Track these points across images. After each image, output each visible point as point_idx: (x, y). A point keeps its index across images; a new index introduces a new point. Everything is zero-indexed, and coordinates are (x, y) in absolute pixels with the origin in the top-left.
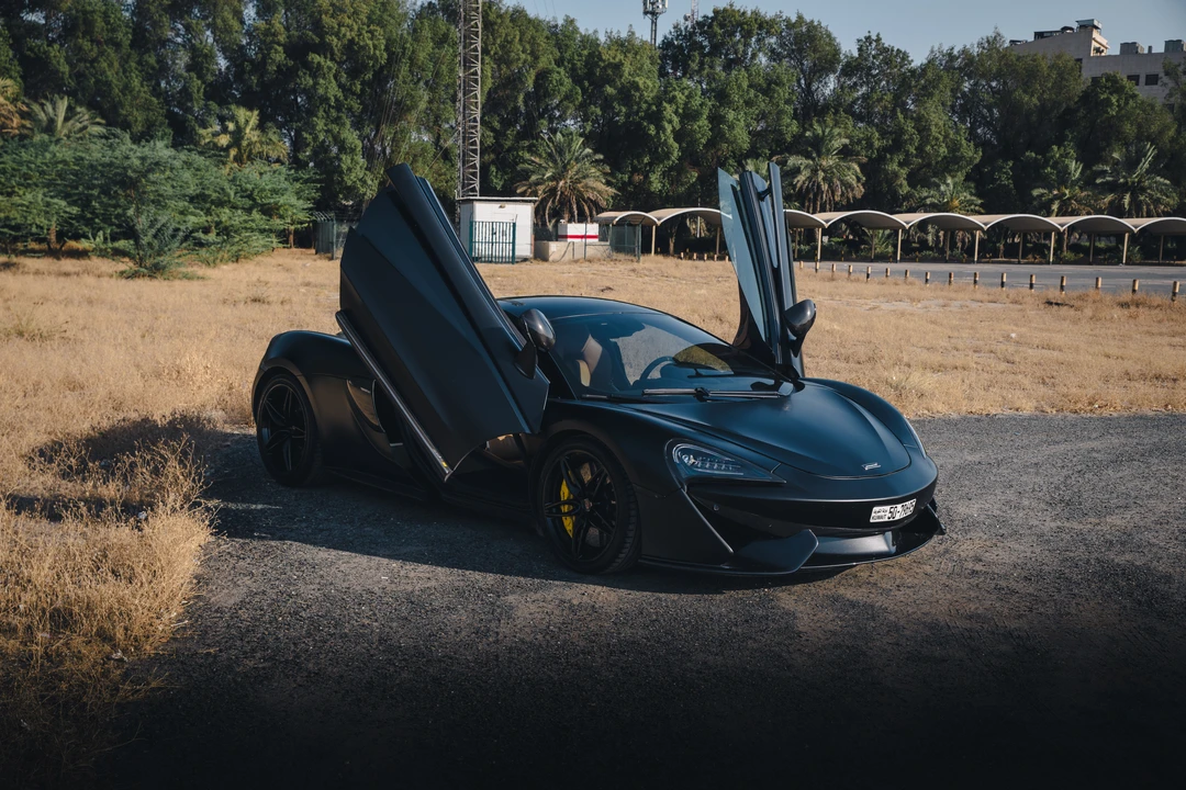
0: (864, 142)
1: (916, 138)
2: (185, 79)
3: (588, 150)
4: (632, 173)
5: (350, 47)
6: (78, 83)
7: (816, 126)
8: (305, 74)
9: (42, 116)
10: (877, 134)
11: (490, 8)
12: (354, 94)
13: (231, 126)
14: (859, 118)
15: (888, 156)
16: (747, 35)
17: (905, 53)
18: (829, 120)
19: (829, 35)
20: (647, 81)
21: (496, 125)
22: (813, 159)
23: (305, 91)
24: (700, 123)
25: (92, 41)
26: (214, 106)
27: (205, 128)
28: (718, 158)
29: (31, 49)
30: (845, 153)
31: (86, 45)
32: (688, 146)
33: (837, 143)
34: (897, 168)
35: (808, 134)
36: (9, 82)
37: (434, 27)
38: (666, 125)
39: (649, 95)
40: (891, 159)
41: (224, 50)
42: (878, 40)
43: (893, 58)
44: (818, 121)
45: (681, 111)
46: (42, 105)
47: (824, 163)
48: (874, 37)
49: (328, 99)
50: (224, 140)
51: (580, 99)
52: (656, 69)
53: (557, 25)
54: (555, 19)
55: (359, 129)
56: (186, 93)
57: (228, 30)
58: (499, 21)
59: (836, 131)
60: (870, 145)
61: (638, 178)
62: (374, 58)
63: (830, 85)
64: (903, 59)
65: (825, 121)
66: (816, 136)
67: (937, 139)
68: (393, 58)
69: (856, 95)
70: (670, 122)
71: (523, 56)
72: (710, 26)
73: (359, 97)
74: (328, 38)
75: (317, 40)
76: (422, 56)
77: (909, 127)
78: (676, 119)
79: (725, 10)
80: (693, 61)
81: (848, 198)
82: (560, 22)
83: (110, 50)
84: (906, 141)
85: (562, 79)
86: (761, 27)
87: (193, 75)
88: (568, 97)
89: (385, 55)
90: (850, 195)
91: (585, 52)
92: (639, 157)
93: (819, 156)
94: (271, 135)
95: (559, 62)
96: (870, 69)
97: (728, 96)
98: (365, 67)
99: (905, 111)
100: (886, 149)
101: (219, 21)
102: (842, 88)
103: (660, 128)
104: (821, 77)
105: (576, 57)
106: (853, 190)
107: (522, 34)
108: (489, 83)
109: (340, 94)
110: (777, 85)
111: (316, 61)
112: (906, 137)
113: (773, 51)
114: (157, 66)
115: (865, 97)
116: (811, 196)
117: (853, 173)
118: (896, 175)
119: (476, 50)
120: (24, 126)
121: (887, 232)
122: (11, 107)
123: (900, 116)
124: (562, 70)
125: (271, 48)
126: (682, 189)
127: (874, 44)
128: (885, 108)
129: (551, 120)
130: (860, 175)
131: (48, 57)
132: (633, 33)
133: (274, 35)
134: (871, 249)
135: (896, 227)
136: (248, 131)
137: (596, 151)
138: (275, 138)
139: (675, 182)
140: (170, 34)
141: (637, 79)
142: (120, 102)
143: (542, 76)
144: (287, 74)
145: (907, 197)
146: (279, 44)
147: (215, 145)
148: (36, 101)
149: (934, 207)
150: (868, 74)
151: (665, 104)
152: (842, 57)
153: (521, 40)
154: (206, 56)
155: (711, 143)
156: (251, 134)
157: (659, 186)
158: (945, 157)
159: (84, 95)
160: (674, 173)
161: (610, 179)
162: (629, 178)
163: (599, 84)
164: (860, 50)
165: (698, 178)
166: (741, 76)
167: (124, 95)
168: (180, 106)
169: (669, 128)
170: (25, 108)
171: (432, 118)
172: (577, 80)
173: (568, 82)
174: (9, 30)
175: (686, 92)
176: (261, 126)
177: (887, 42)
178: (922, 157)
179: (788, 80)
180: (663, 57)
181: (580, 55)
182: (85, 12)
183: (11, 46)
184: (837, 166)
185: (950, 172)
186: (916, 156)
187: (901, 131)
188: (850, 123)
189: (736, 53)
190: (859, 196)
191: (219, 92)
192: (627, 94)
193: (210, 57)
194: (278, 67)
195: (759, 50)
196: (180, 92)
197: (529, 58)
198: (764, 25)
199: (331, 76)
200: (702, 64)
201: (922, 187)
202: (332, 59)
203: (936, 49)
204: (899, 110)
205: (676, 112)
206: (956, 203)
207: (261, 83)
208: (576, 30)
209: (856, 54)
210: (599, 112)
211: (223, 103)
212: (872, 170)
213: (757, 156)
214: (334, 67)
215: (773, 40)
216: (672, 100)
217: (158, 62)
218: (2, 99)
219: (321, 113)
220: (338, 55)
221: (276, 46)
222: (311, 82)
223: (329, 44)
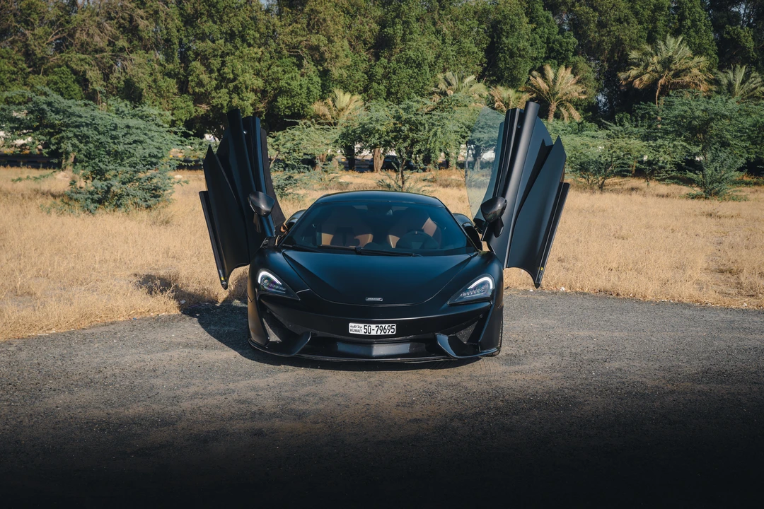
9: (725, 81)
29: (728, 33)
46: (727, 73)
122: (704, 78)
131: (739, 37)
170: (713, 76)
174: (714, 20)
218: (695, 71)
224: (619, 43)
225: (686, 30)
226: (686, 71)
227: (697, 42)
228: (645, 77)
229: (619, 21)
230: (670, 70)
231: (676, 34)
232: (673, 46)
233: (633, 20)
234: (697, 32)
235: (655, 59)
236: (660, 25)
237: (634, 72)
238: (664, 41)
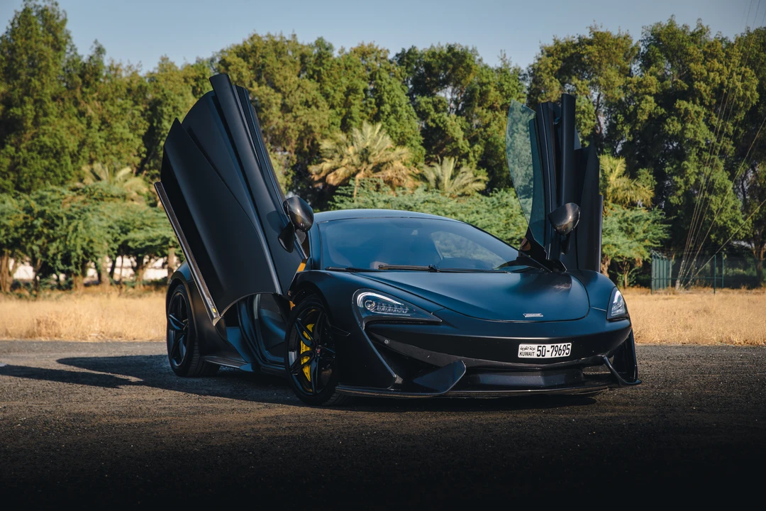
5: (719, 92)
8: (673, 120)
9: (431, 177)
23: (674, 137)
29: (433, 121)
36: (408, 149)
46: (433, 168)
49: (698, 143)
55: (730, 170)
62: (745, 99)
73: (732, 138)
74: (697, 84)
75: (686, 86)
83: (502, 115)
89: (757, 95)
94: (637, 181)
98: (736, 108)
109: (711, 137)
111: (683, 107)
122: (408, 172)
125: (643, 99)
131: (445, 126)
133: (646, 86)
136: (613, 178)
144: (656, 122)
146: (650, 94)
156: (617, 181)
170: (419, 171)
176: (628, 173)
194: (650, 115)
199: (701, 119)
202: (702, 104)
214: (703, 111)
218: (398, 164)
219: (693, 157)
220: (707, 100)
221: (648, 97)
222: (680, 127)
223: (698, 91)
224: (308, 129)
225: (385, 117)
226: (388, 164)
227: (399, 131)
228: (341, 172)
229: (307, 104)
230: (369, 163)
231: (375, 119)
232: (370, 135)
233: (322, 102)
234: (398, 119)
235: (351, 150)
236: (355, 110)
237: (327, 165)
238: (361, 129)
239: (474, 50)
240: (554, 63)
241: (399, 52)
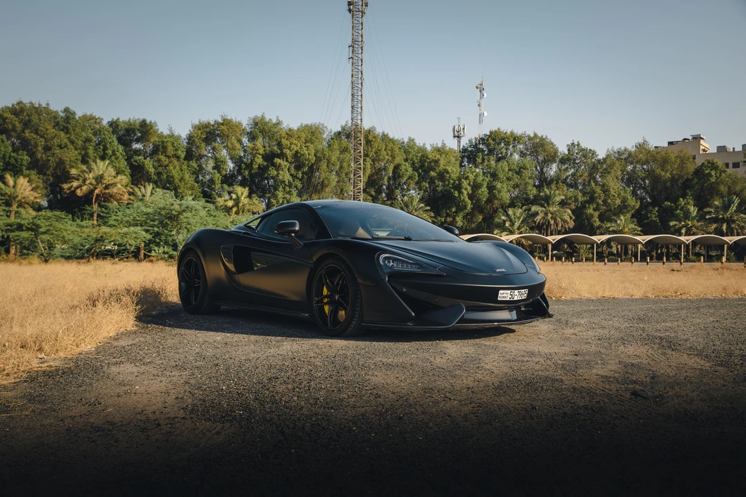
0: (573, 198)
1: (603, 196)
2: (212, 174)
3: (422, 205)
4: (446, 217)
5: (296, 155)
6: (158, 178)
7: (546, 190)
8: (273, 169)
9: (139, 194)
10: (581, 195)
11: (369, 133)
12: (298, 178)
13: (234, 196)
14: (570, 186)
15: (587, 205)
16: (507, 144)
17: (594, 151)
18: (553, 186)
19: (552, 144)
20: (454, 169)
21: (373, 193)
22: (545, 207)
23: (273, 178)
24: (482, 190)
25: (166, 156)
26: (225, 186)
27: (221, 197)
28: (493, 209)
29: (136, 161)
30: (563, 204)
31: (162, 158)
32: (476, 202)
33: (558, 199)
34: (592, 212)
35: (541, 194)
36: (123, 177)
37: (340, 145)
38: (464, 191)
39: (455, 176)
40: (589, 207)
41: (231, 159)
42: (578, 145)
43: (587, 154)
44: (547, 188)
45: (472, 184)
46: (140, 188)
47: (551, 209)
48: (576, 143)
49: (285, 181)
50: (230, 203)
51: (417, 179)
52: (458, 163)
53: (404, 143)
54: (403, 139)
55: (301, 197)
56: (212, 181)
57: (234, 149)
58: (374, 140)
59: (557, 192)
60: (576, 200)
61: (449, 219)
62: (308, 160)
63: (553, 170)
64: (593, 154)
65: (551, 188)
66: (546, 195)
67: (614, 196)
68: (318, 160)
69: (568, 174)
70: (466, 189)
71: (387, 157)
72: (488, 140)
73: (301, 180)
74: (285, 151)
75: (279, 152)
76: (334, 159)
77: (598, 190)
78: (469, 188)
79: (496, 132)
80: (479, 158)
81: (565, 228)
82: (406, 140)
83: (174, 160)
84: (596, 197)
85: (407, 169)
86: (514, 140)
87: (216, 171)
88: (410, 178)
89: (314, 158)
90: (567, 226)
91: (420, 155)
92: (450, 208)
93: (548, 205)
94: (254, 201)
95: (406, 160)
96: (575, 160)
97: (497, 175)
98: (304, 165)
99: (596, 183)
100: (586, 202)
101: (229, 144)
102: (560, 170)
103: (460, 192)
104: (548, 165)
105: (415, 158)
106: (568, 224)
107: (386, 146)
108: (369, 172)
109: (291, 179)
110: (524, 169)
111: (278, 162)
112: (596, 195)
113: (521, 152)
114: (198, 169)
115: (573, 175)
116: (545, 227)
117: (567, 214)
118: (592, 216)
119: (360, 152)
120: (130, 199)
121: (589, 246)
122: (125, 190)
123: (593, 184)
124: (407, 164)
125: (255, 156)
126: (473, 225)
127: (576, 147)
128: (584, 180)
129: (403, 189)
130: (572, 216)
131: (144, 165)
132: (445, 144)
133: (257, 150)
134: (579, 256)
135: (592, 243)
136: (242, 198)
137: (426, 205)
138: (256, 202)
139: (470, 221)
140: (205, 153)
141: (447, 168)
142: (179, 186)
143: (397, 168)
144: (263, 169)
145: (599, 227)
147: (226, 206)
148: (137, 185)
149: (614, 232)
150: (574, 163)
151: (463, 180)
152: (559, 154)
153: (385, 150)
154: (222, 162)
155: (489, 201)
156: (244, 200)
157: (461, 224)
158: (619, 205)
159: (161, 184)
160: (469, 217)
161: (434, 219)
162: (445, 220)
163: (427, 171)
164: (569, 150)
165: (483, 219)
166: (504, 164)
167: (181, 182)
168: (209, 187)
169: (465, 192)
170: (131, 190)
171: (339, 191)
172: (415, 169)
173: (410, 170)
174: (126, 152)
175: (475, 174)
176: (250, 196)
177: (583, 145)
178: (607, 206)
179: (530, 167)
180: (463, 157)
181: (417, 157)
182: (163, 142)
183: (126, 160)
184: (558, 211)
185: (622, 214)
186: (603, 205)
187: (594, 192)
188: (565, 188)
189: (501, 153)
190: (571, 227)
191: (229, 180)
192: (442, 176)
193: (224, 162)
194: (259, 166)
195: (514, 152)
196: (209, 180)
197: (390, 158)
198: (516, 139)
199: (286, 169)
200: (483, 159)
201: (607, 222)
202: (287, 161)
203: (610, 149)
204: (592, 181)
205: (469, 184)
206: (627, 230)
207: (250, 175)
208: (415, 144)
209: (567, 152)
210: (427, 185)
211: (230, 185)
212: (579, 213)
213: (514, 207)
214: (288, 165)
215: (521, 146)
216: (467, 178)
217: (198, 166)
218: (119, 186)
219: (281, 189)
220: (290, 159)
221: (258, 155)
222: (276, 173)
223: (285, 154)
224: (61, 162)
225: (109, 157)
226: (114, 185)
227: (118, 166)
228: (85, 188)
229: (60, 147)
230: (102, 184)
231: (103, 158)
232: (101, 167)
233: (71, 146)
234: (116, 159)
235: (91, 175)
236: (91, 151)
237: (75, 184)
238: (96, 164)
239: (155, 123)
240: (201, 133)
241: (110, 120)
